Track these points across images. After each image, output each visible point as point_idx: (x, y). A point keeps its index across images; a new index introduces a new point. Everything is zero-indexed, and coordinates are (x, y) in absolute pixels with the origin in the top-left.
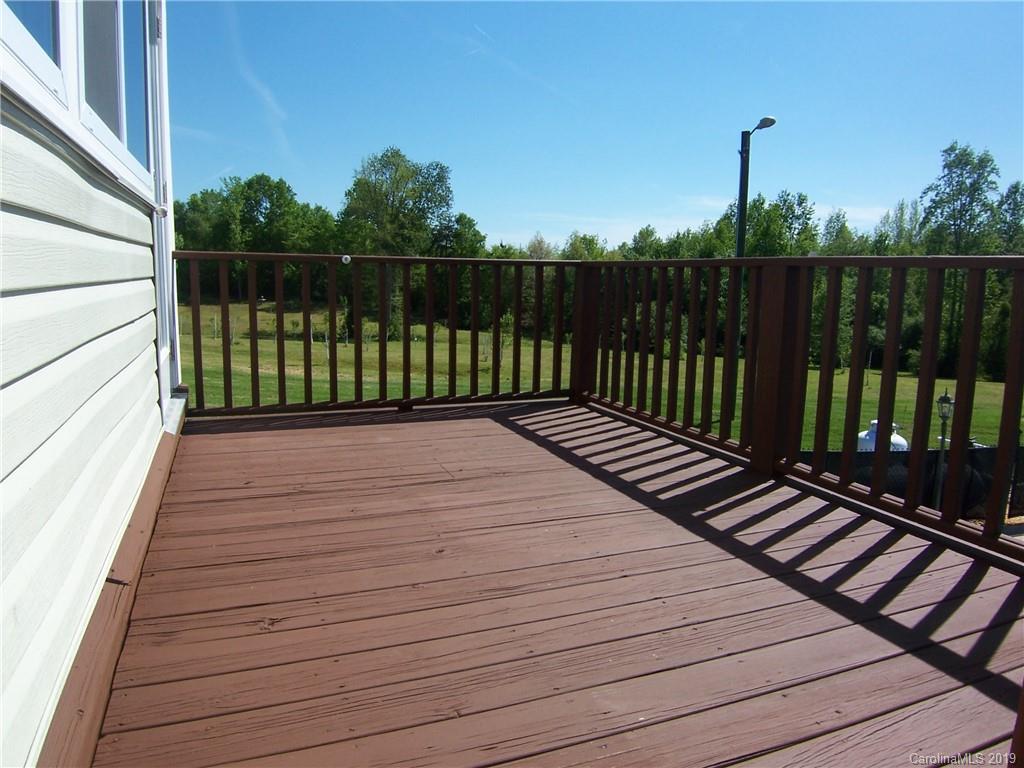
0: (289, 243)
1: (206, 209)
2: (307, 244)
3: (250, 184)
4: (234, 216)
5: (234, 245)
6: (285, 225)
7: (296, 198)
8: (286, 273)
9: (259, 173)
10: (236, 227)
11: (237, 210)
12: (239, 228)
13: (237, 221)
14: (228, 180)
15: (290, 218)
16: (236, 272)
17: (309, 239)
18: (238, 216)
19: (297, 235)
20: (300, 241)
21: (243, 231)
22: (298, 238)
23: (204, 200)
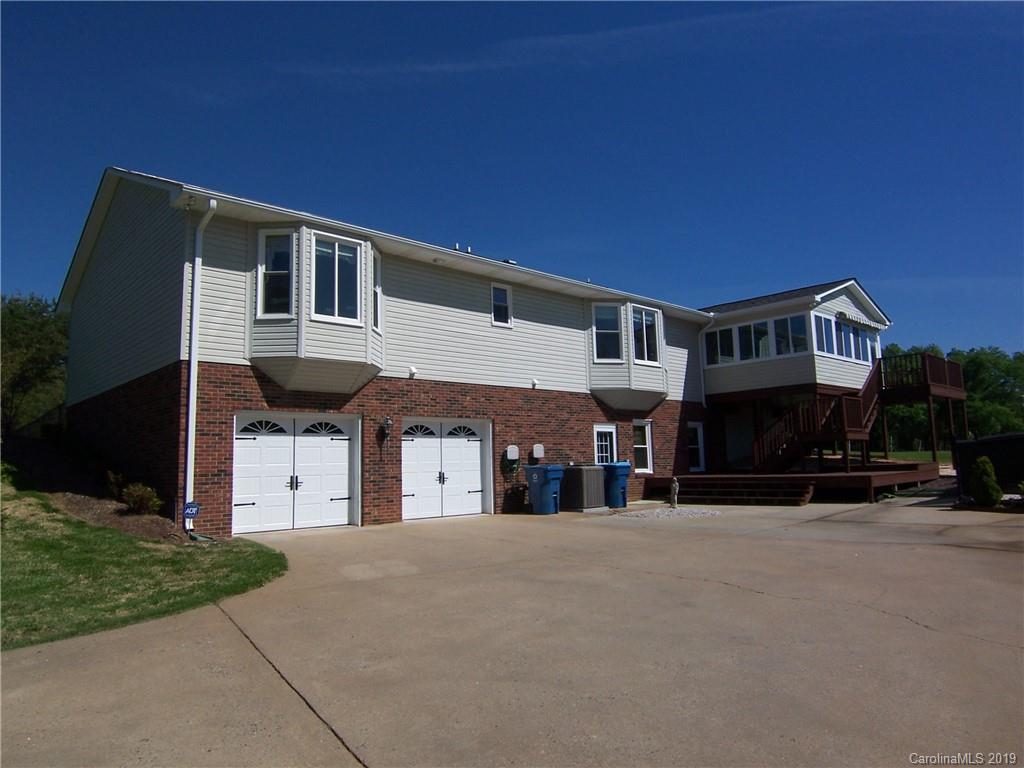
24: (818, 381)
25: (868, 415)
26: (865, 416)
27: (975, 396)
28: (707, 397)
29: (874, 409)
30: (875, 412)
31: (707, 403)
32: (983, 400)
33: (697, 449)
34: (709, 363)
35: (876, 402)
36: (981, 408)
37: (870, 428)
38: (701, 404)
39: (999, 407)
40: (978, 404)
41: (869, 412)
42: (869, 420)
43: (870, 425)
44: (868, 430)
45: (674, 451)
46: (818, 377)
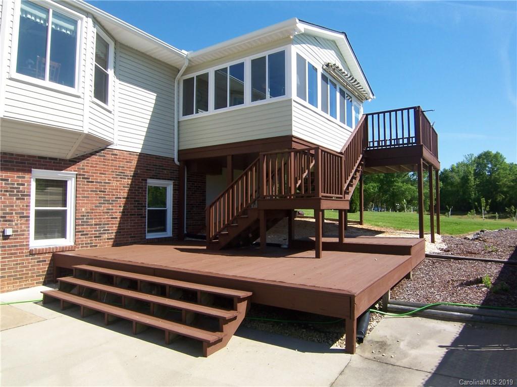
0: (501, 183)
1: (458, 171)
2: (512, 183)
3: (479, 157)
4: (470, 172)
5: (470, 186)
6: (498, 174)
7: (505, 161)
8: (499, 199)
9: (486, 150)
10: (472, 178)
11: (472, 169)
12: (473, 178)
13: (472, 175)
14: (467, 156)
15: (501, 171)
16: (471, 199)
17: (513, 181)
18: (472, 172)
19: (506, 179)
20: (507, 182)
21: (475, 179)
22: (506, 181)
23: (458, 167)
24: (294, 134)
25: (350, 178)
26: (346, 179)
27: (399, 180)
28: (180, 152)
29: (357, 171)
30: (358, 175)
31: (179, 161)
32: (403, 182)
33: (165, 212)
34: (185, 114)
35: (360, 164)
36: (402, 187)
37: (351, 194)
38: (173, 160)
39: (411, 187)
40: (400, 184)
41: (352, 175)
42: (350, 185)
43: (352, 190)
44: (348, 197)
45: (118, 215)
46: (294, 128)
